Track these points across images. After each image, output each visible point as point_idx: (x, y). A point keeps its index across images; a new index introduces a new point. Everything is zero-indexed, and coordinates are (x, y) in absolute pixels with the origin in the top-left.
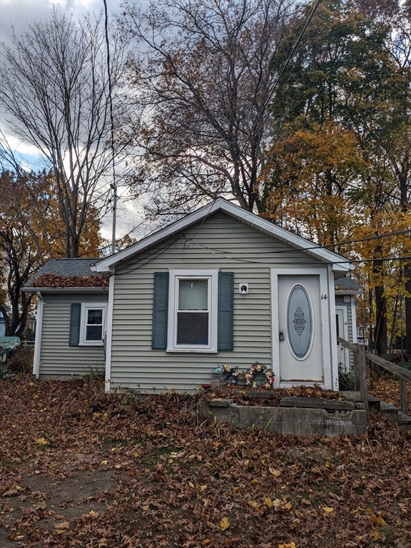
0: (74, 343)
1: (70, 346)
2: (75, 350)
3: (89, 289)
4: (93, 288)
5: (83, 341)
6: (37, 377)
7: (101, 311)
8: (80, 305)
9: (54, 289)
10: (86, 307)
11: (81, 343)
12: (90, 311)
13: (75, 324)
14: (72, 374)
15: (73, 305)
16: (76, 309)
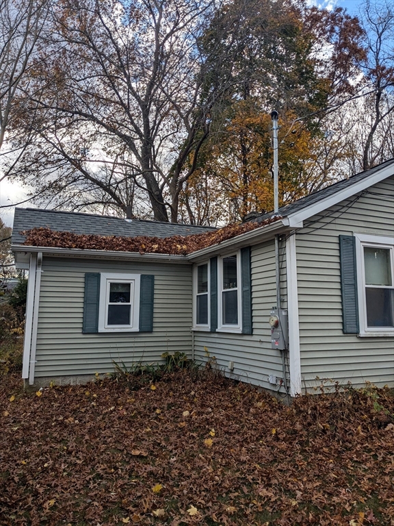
0: (89, 328)
1: (83, 333)
2: (92, 339)
3: (121, 253)
4: (127, 254)
5: (103, 326)
6: (31, 382)
7: (129, 285)
8: (98, 276)
9: (67, 251)
10: (108, 278)
11: (101, 330)
12: (112, 285)
13: (91, 302)
14: (97, 372)
15: (87, 276)
16: (92, 281)
